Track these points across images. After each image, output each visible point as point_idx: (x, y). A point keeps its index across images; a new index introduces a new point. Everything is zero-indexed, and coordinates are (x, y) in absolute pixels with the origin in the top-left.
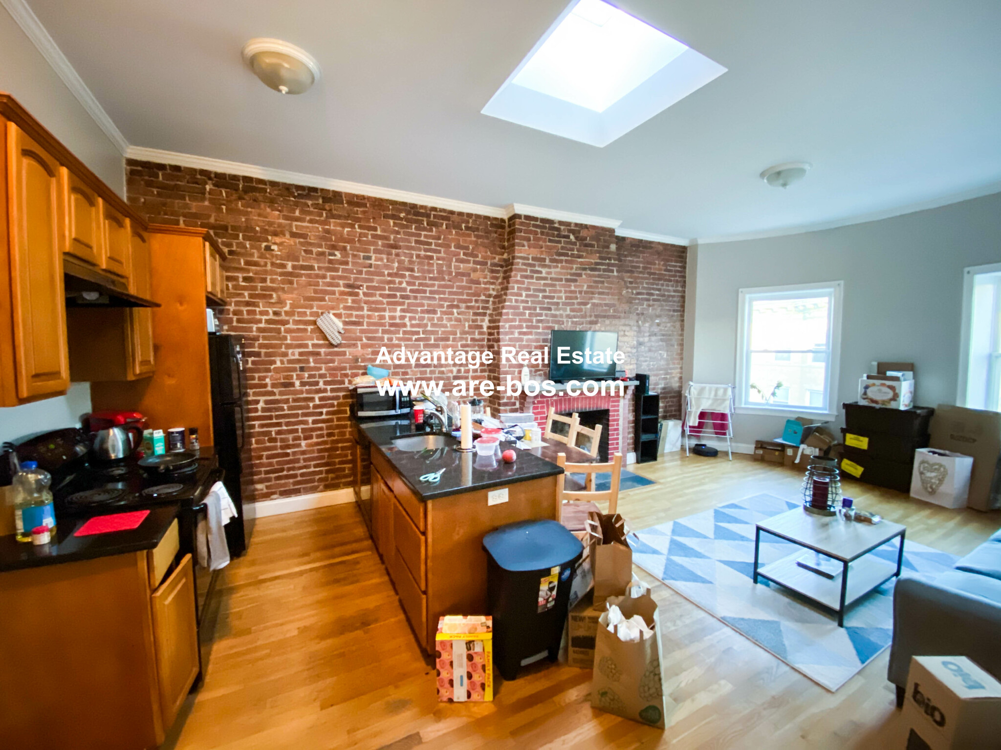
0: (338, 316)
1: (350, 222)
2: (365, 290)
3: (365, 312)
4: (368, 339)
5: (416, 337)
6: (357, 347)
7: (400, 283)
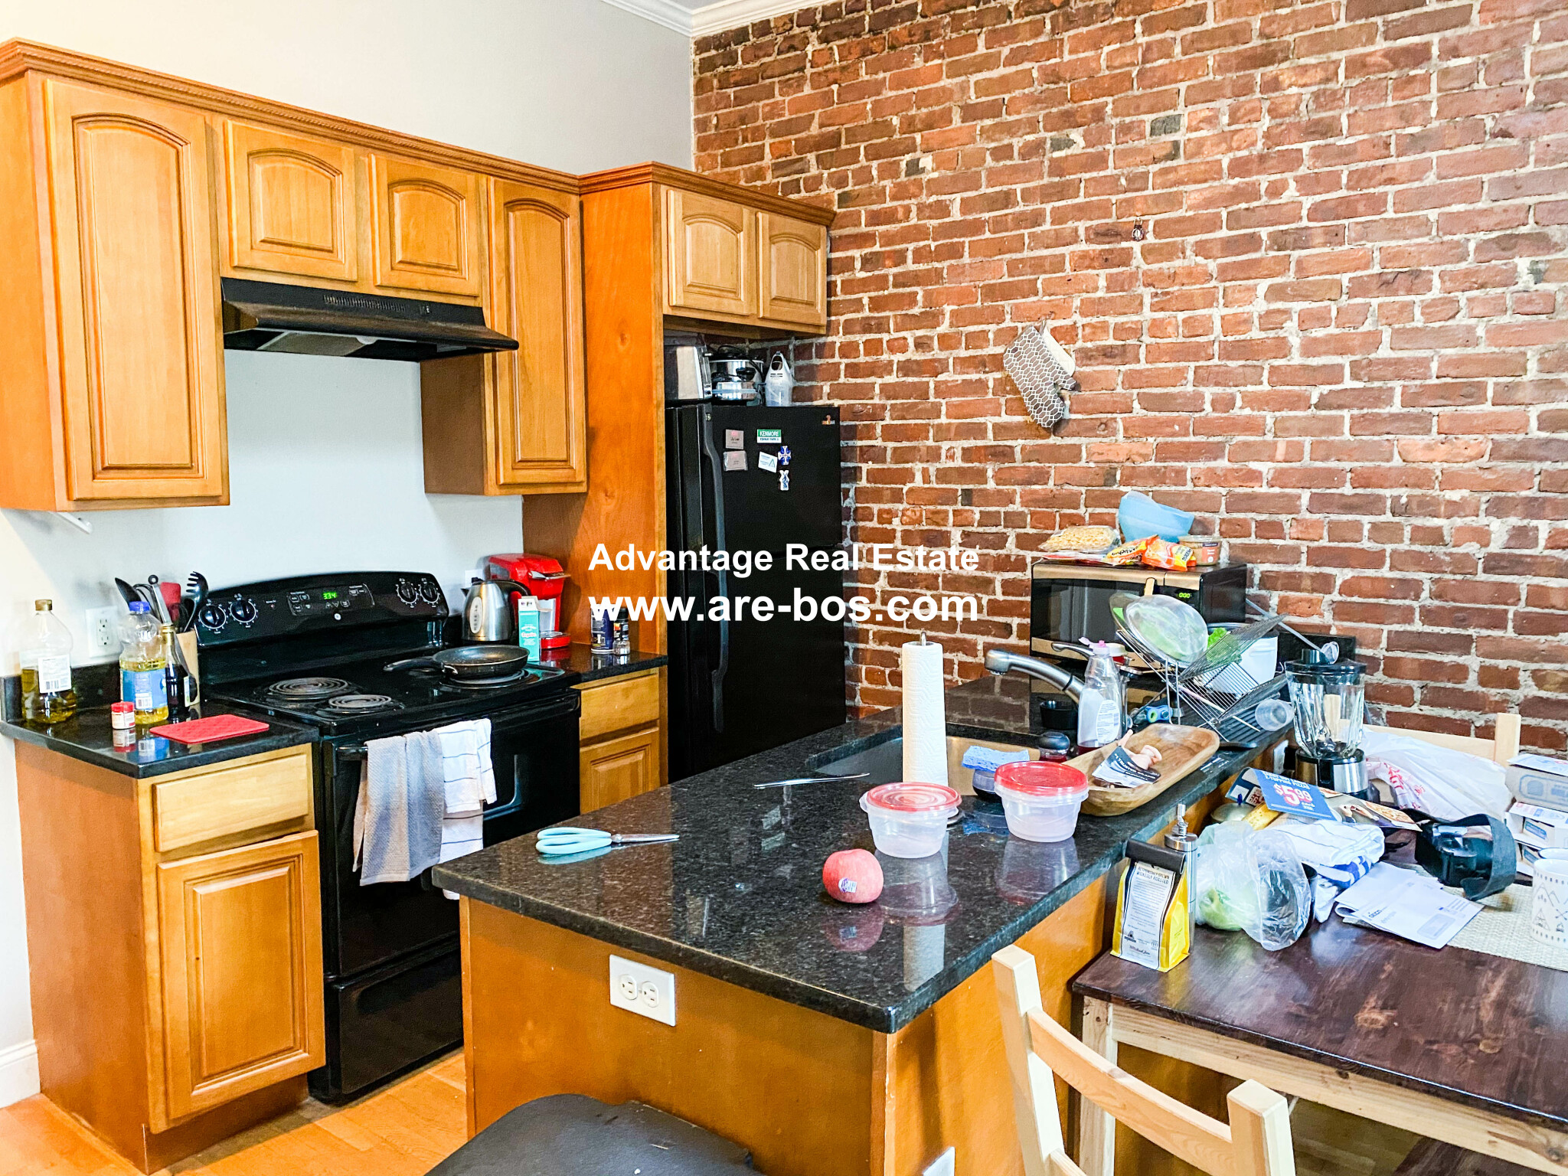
0: (1065, 335)
1: (1118, 19)
2: (1151, 239)
3: (1147, 314)
4: (1148, 402)
5: (1325, 389)
6: (1114, 433)
7: (1275, 190)
